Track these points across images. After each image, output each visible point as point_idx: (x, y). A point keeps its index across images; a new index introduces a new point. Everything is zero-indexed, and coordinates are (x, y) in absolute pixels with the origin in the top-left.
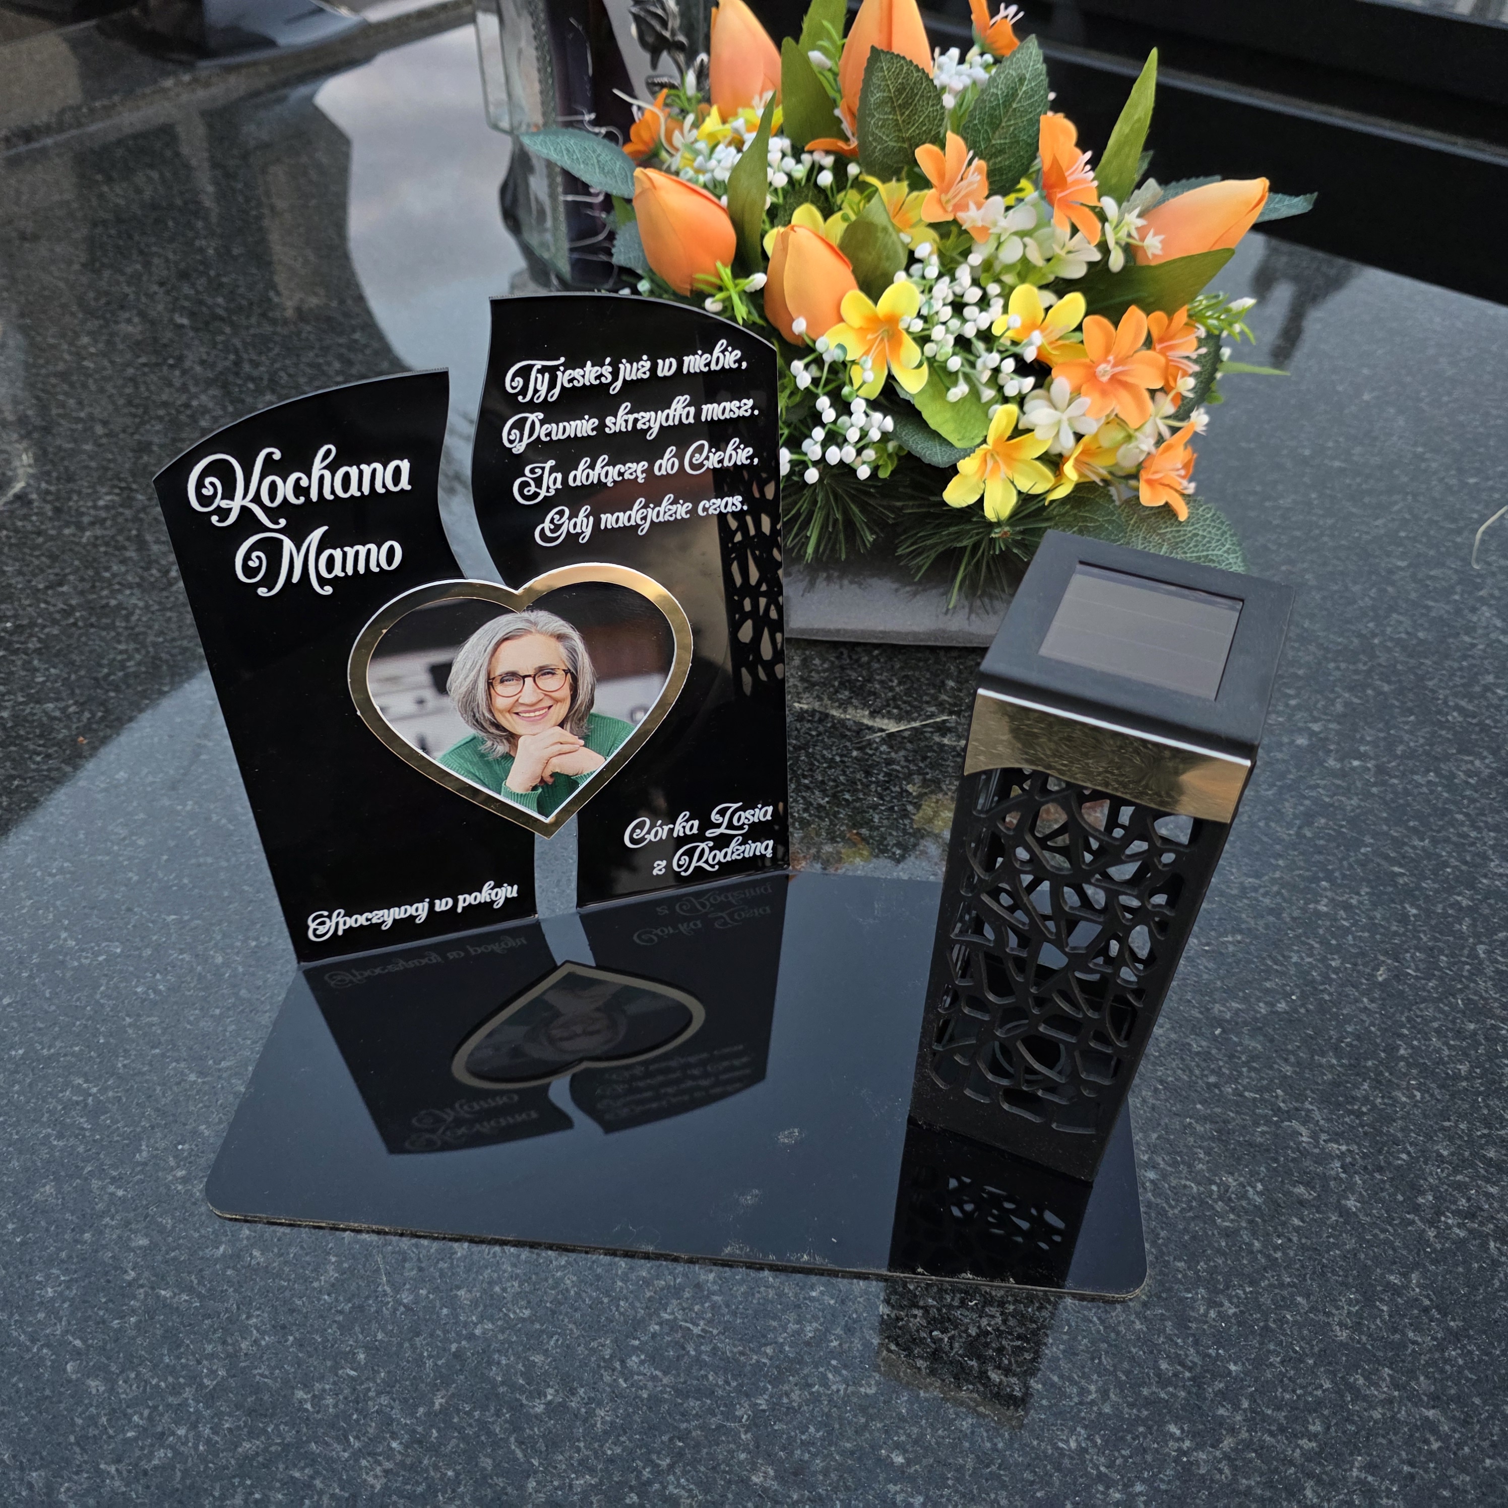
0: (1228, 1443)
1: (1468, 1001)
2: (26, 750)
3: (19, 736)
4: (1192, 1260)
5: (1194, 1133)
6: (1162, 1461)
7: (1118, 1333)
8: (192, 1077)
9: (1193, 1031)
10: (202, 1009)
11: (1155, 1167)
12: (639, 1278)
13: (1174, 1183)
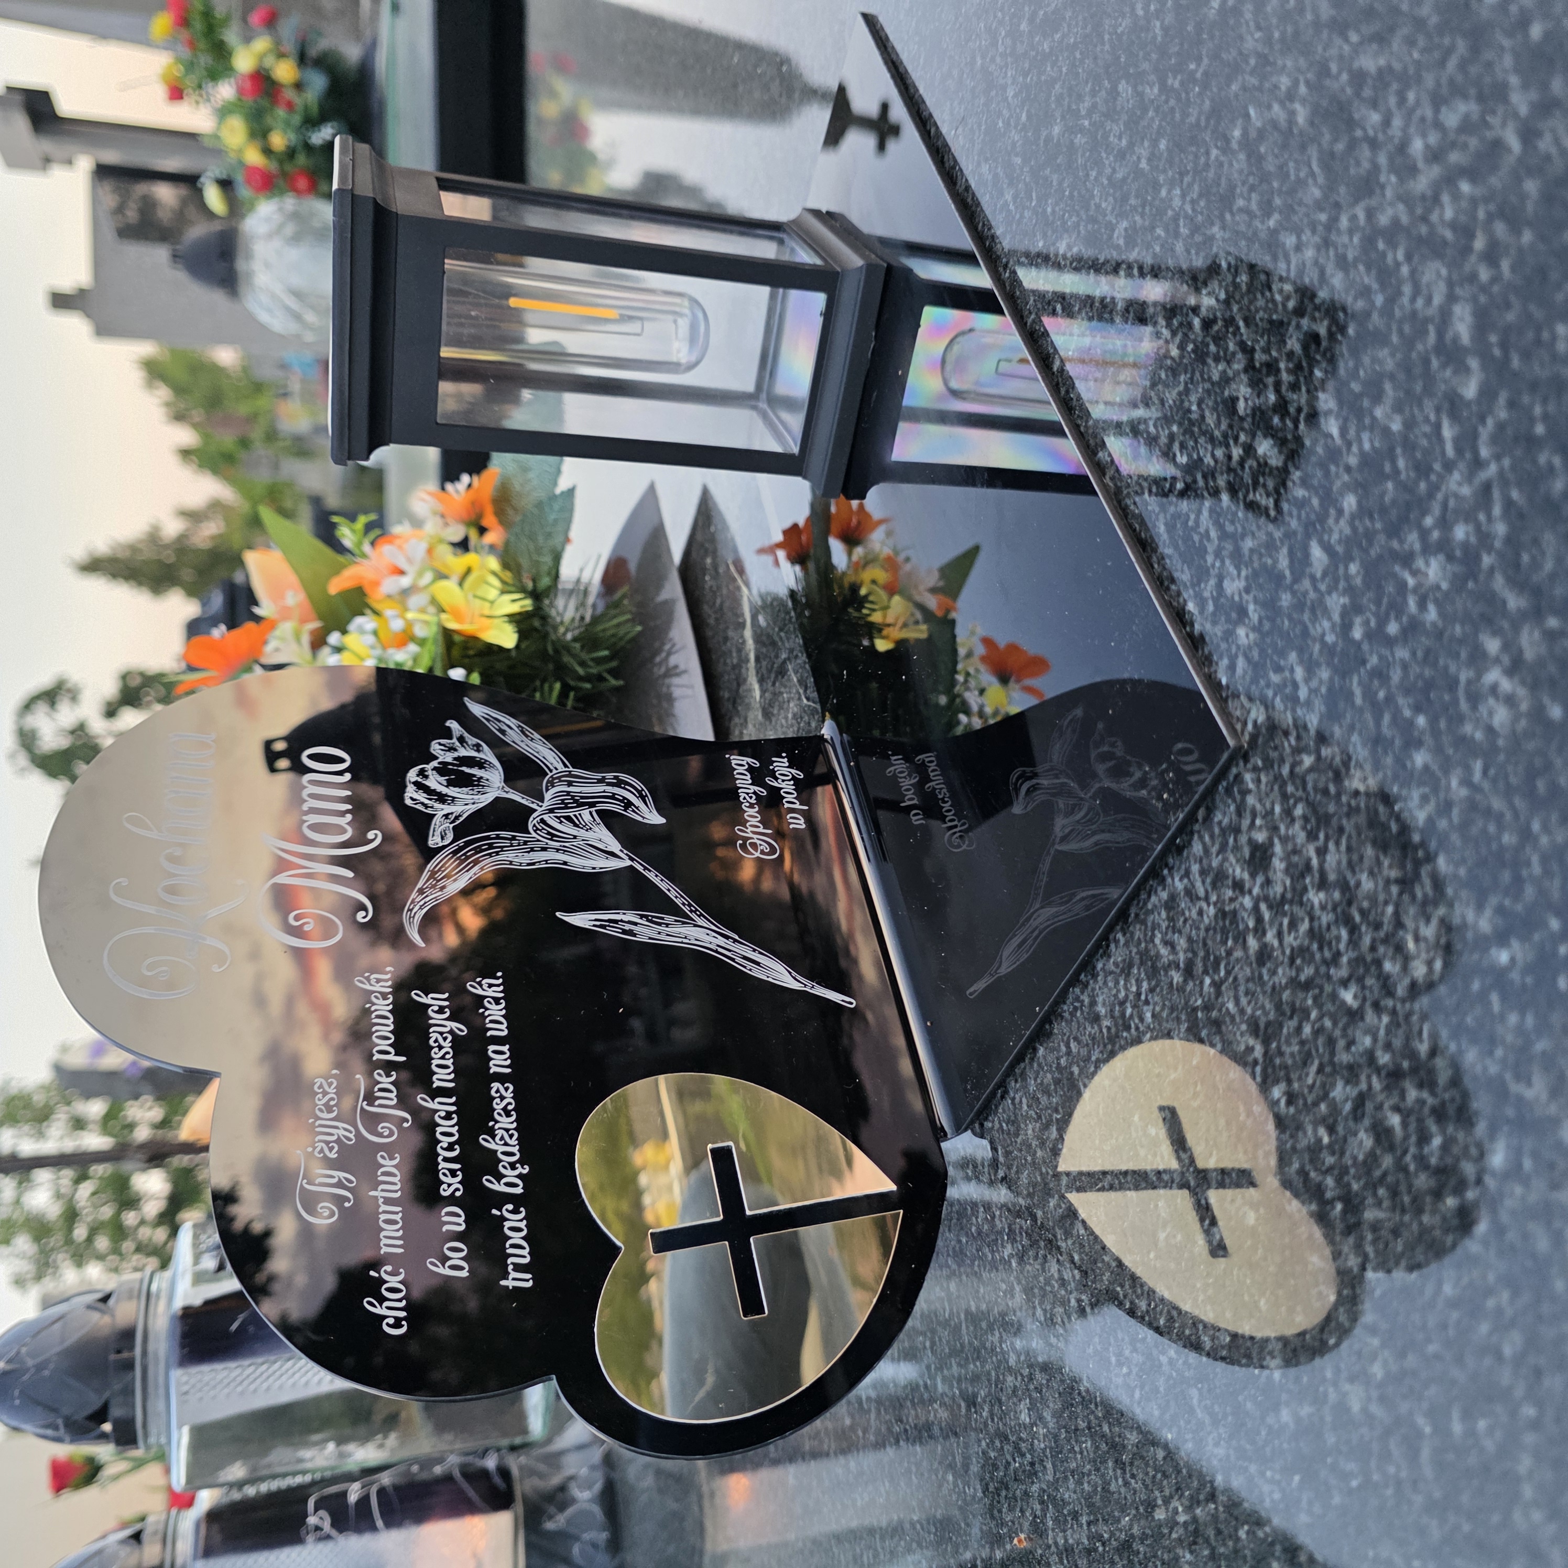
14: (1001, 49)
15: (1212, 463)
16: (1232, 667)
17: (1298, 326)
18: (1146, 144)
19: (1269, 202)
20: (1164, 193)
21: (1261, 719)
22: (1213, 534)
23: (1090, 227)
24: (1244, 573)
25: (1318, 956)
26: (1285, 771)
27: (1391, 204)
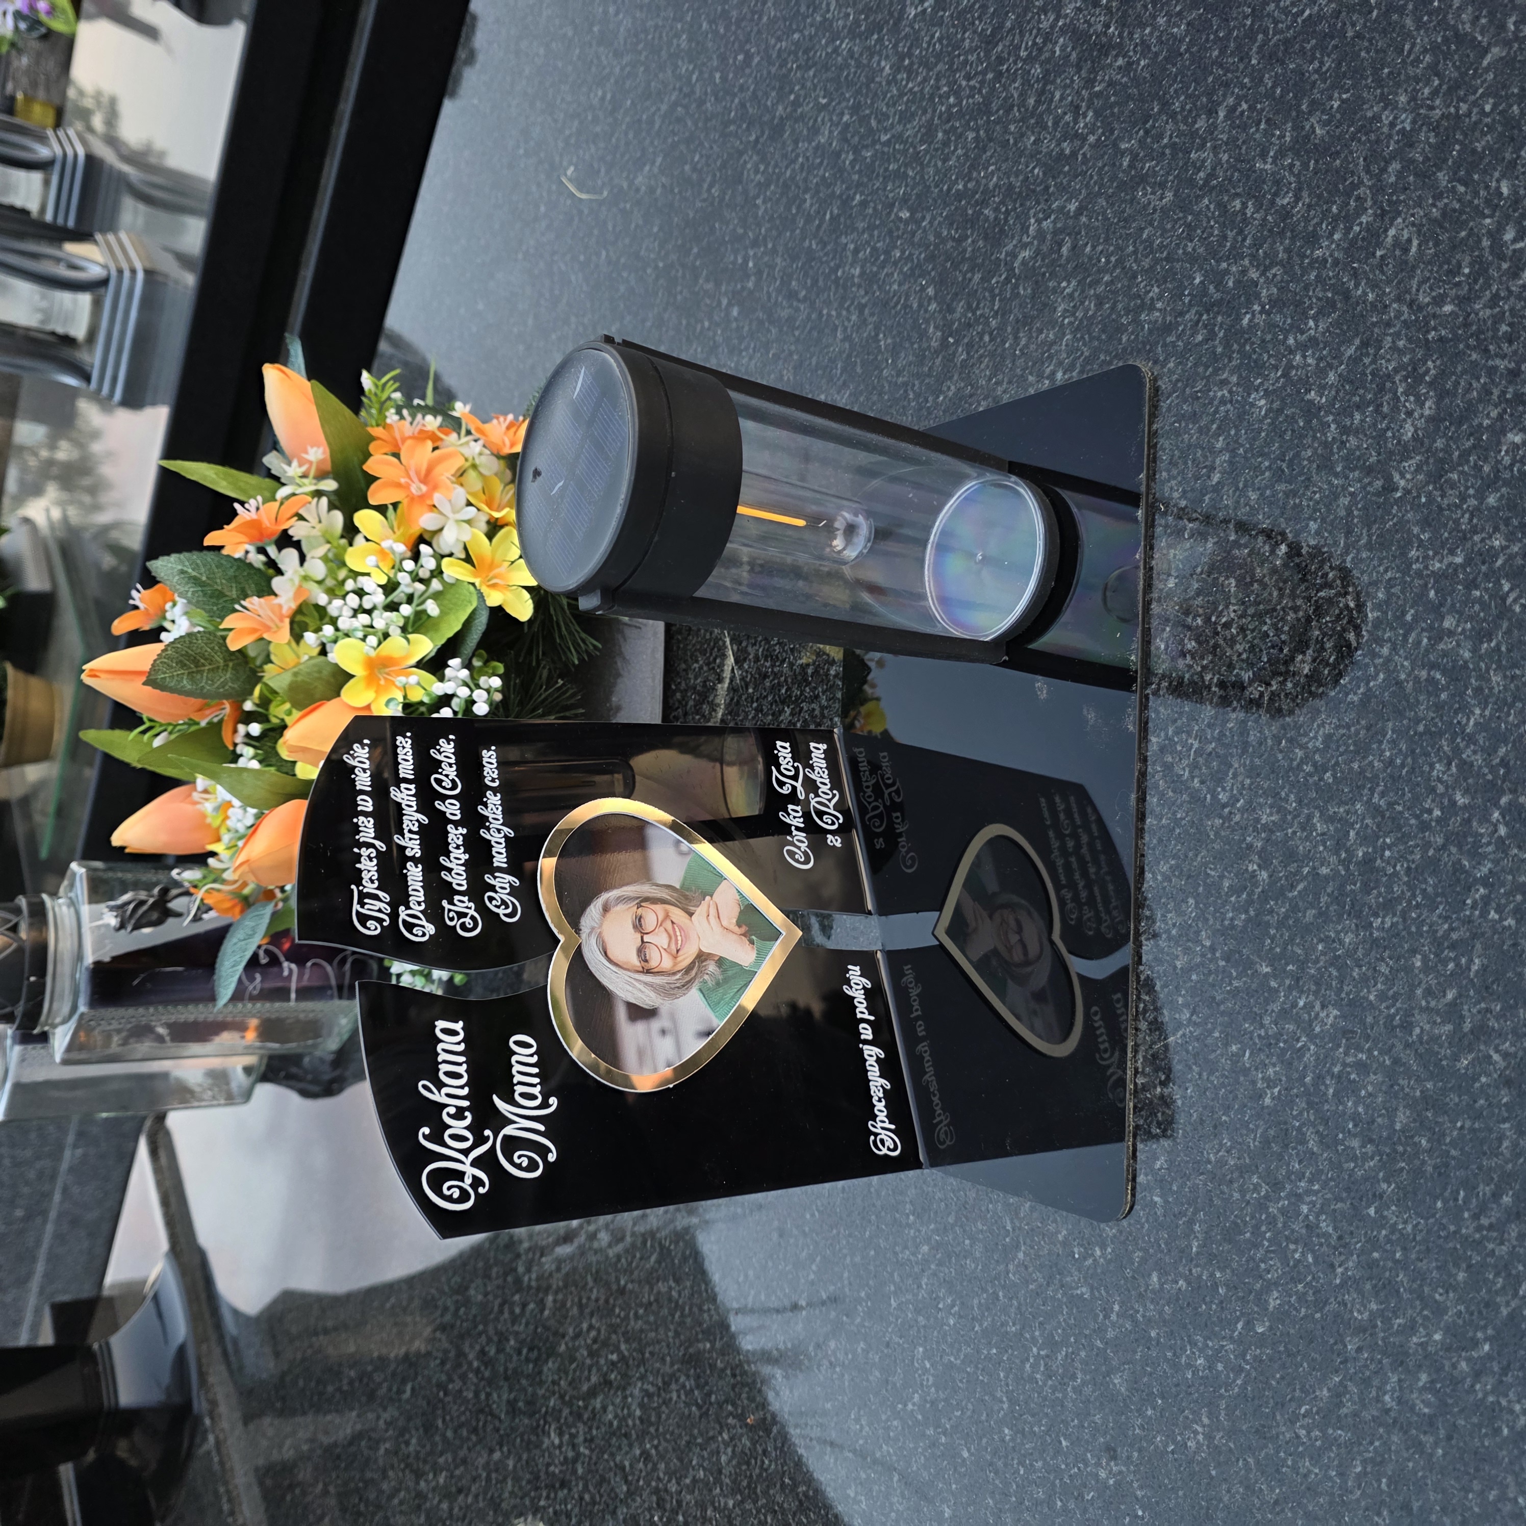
0: (1254, 274)
1: (922, 142)
2: (760, 1475)
3: (749, 1486)
4: (1121, 329)
5: (1026, 346)
6: (1271, 326)
7: (1178, 381)
8: (1021, 1255)
9: (952, 360)
10: (965, 1257)
11: (1053, 373)
12: (1159, 804)
13: (1064, 355)
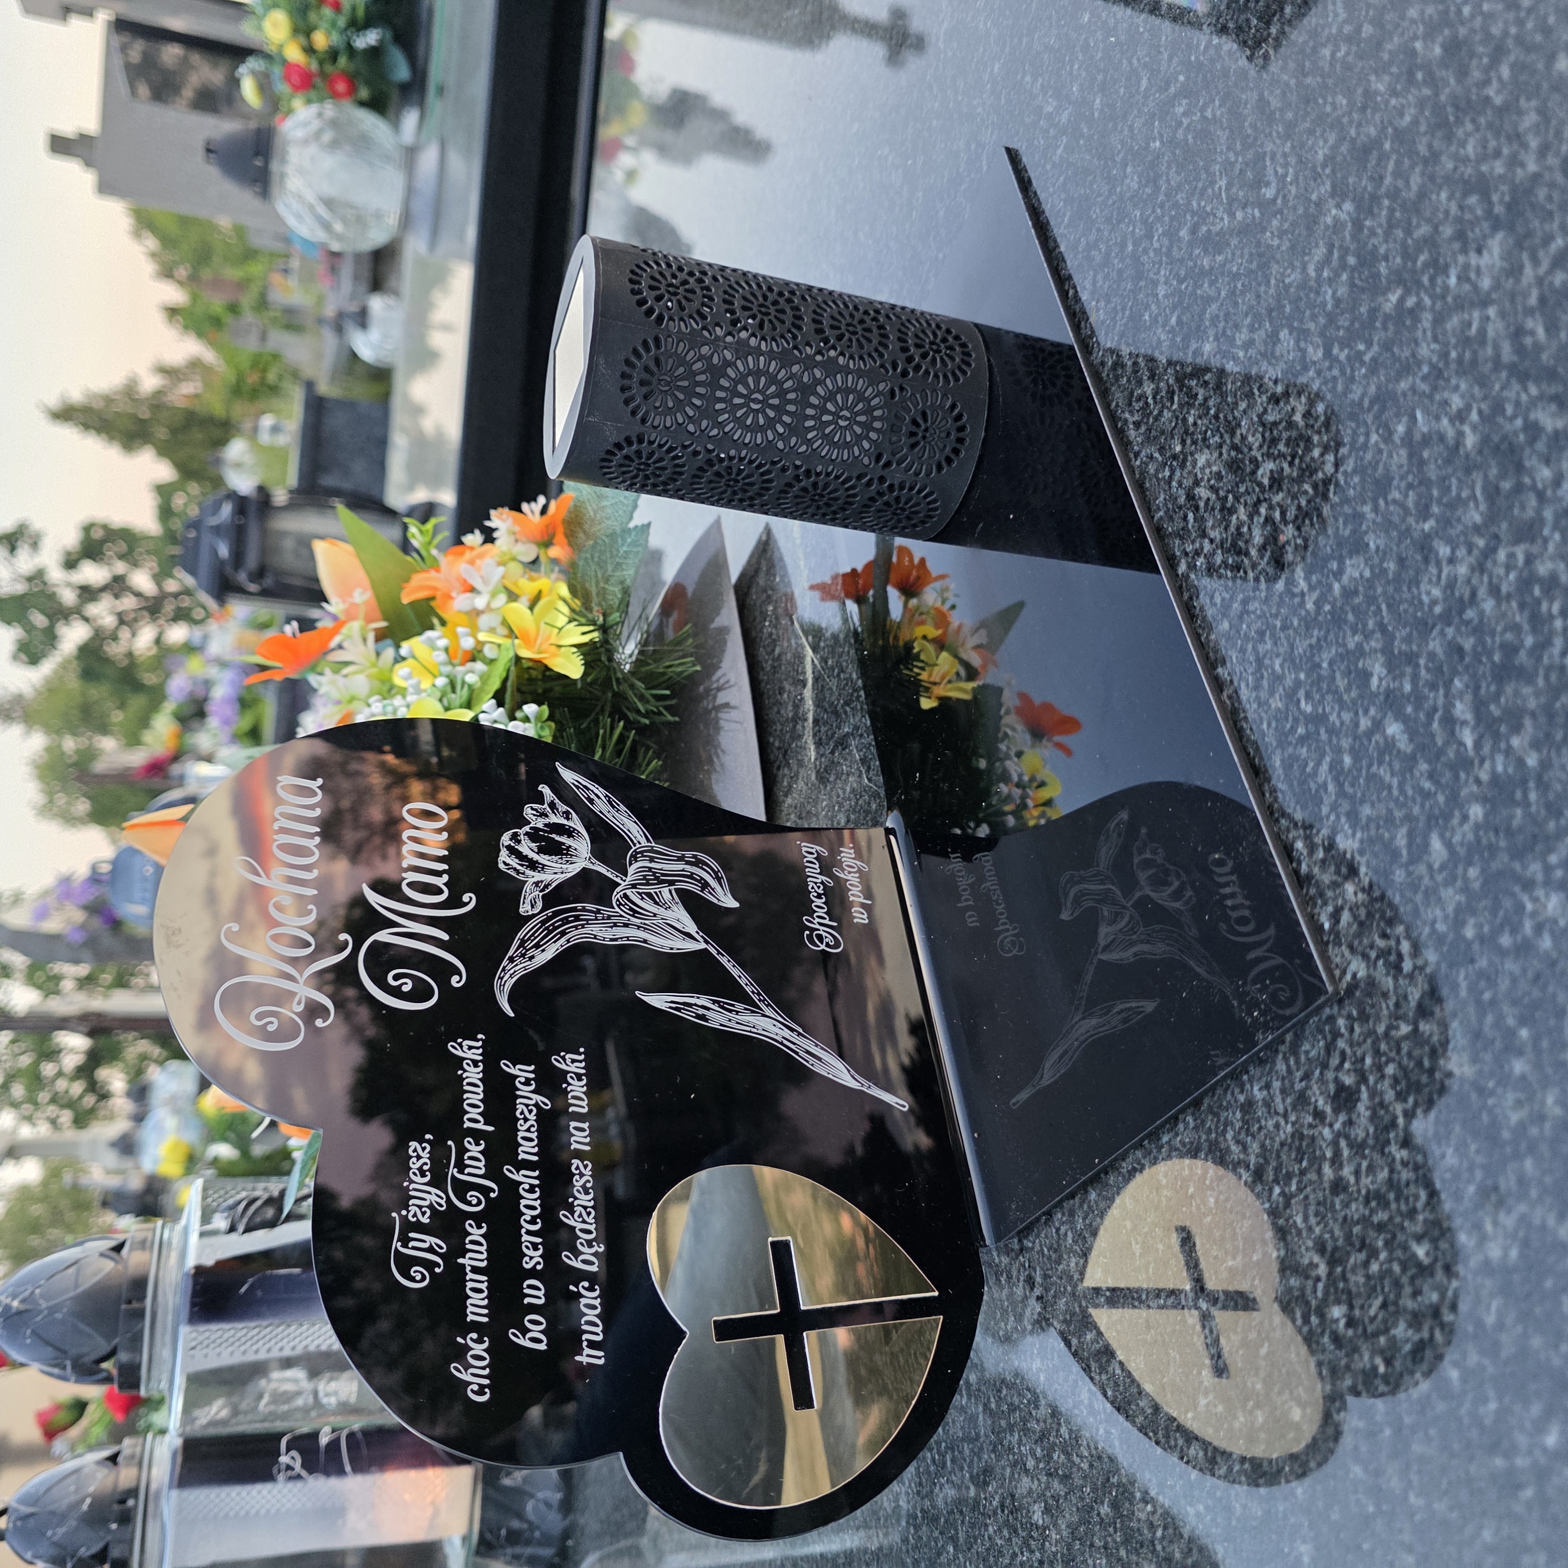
14: (1156, 245)
15: (1338, 724)
16: (1336, 916)
17: (1442, 634)
18: (1303, 399)
19: (1427, 507)
20: (1316, 453)
21: (1361, 974)
22: (1331, 787)
23: (1233, 453)
24: (1359, 835)
25: (1393, 1206)
26: (1381, 1029)
27: (1552, 558)
